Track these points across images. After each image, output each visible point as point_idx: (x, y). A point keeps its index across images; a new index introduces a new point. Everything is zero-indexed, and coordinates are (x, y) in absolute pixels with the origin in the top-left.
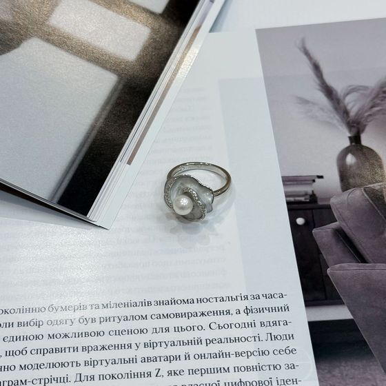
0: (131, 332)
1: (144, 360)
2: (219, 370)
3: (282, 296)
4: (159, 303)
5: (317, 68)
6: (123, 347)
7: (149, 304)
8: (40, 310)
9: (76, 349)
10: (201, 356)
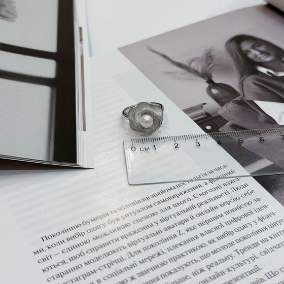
0: (147, 217)
1: (166, 229)
2: (217, 217)
3: (225, 166)
4: (154, 196)
5: (164, 56)
6: (147, 227)
7: (148, 198)
8: (77, 226)
9: (117, 240)
10: (201, 214)
